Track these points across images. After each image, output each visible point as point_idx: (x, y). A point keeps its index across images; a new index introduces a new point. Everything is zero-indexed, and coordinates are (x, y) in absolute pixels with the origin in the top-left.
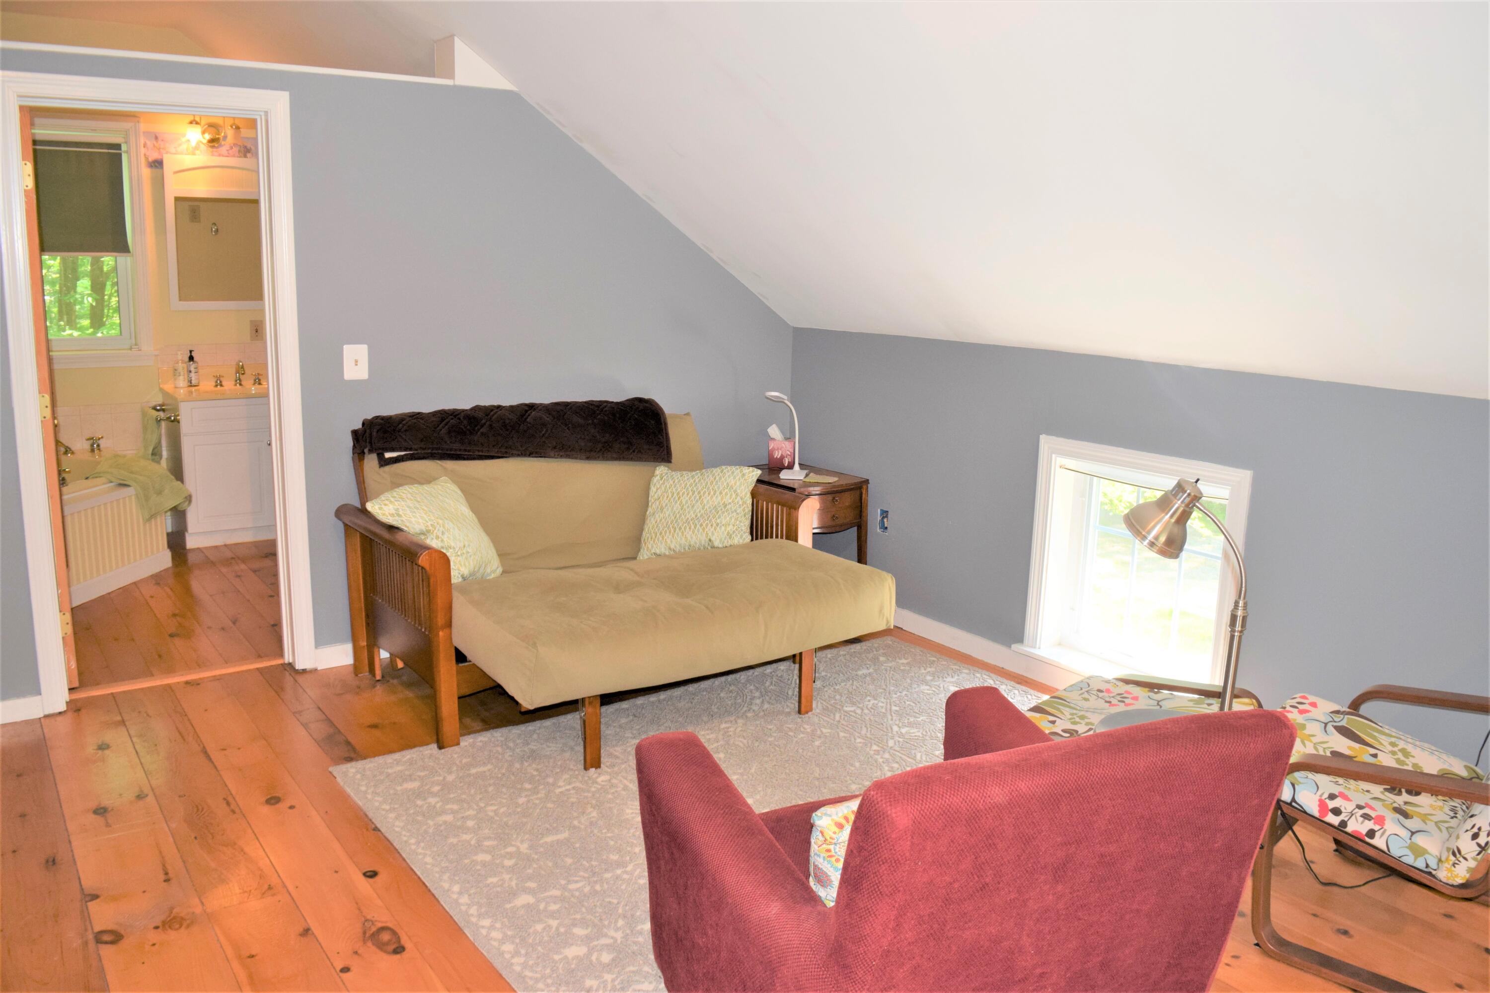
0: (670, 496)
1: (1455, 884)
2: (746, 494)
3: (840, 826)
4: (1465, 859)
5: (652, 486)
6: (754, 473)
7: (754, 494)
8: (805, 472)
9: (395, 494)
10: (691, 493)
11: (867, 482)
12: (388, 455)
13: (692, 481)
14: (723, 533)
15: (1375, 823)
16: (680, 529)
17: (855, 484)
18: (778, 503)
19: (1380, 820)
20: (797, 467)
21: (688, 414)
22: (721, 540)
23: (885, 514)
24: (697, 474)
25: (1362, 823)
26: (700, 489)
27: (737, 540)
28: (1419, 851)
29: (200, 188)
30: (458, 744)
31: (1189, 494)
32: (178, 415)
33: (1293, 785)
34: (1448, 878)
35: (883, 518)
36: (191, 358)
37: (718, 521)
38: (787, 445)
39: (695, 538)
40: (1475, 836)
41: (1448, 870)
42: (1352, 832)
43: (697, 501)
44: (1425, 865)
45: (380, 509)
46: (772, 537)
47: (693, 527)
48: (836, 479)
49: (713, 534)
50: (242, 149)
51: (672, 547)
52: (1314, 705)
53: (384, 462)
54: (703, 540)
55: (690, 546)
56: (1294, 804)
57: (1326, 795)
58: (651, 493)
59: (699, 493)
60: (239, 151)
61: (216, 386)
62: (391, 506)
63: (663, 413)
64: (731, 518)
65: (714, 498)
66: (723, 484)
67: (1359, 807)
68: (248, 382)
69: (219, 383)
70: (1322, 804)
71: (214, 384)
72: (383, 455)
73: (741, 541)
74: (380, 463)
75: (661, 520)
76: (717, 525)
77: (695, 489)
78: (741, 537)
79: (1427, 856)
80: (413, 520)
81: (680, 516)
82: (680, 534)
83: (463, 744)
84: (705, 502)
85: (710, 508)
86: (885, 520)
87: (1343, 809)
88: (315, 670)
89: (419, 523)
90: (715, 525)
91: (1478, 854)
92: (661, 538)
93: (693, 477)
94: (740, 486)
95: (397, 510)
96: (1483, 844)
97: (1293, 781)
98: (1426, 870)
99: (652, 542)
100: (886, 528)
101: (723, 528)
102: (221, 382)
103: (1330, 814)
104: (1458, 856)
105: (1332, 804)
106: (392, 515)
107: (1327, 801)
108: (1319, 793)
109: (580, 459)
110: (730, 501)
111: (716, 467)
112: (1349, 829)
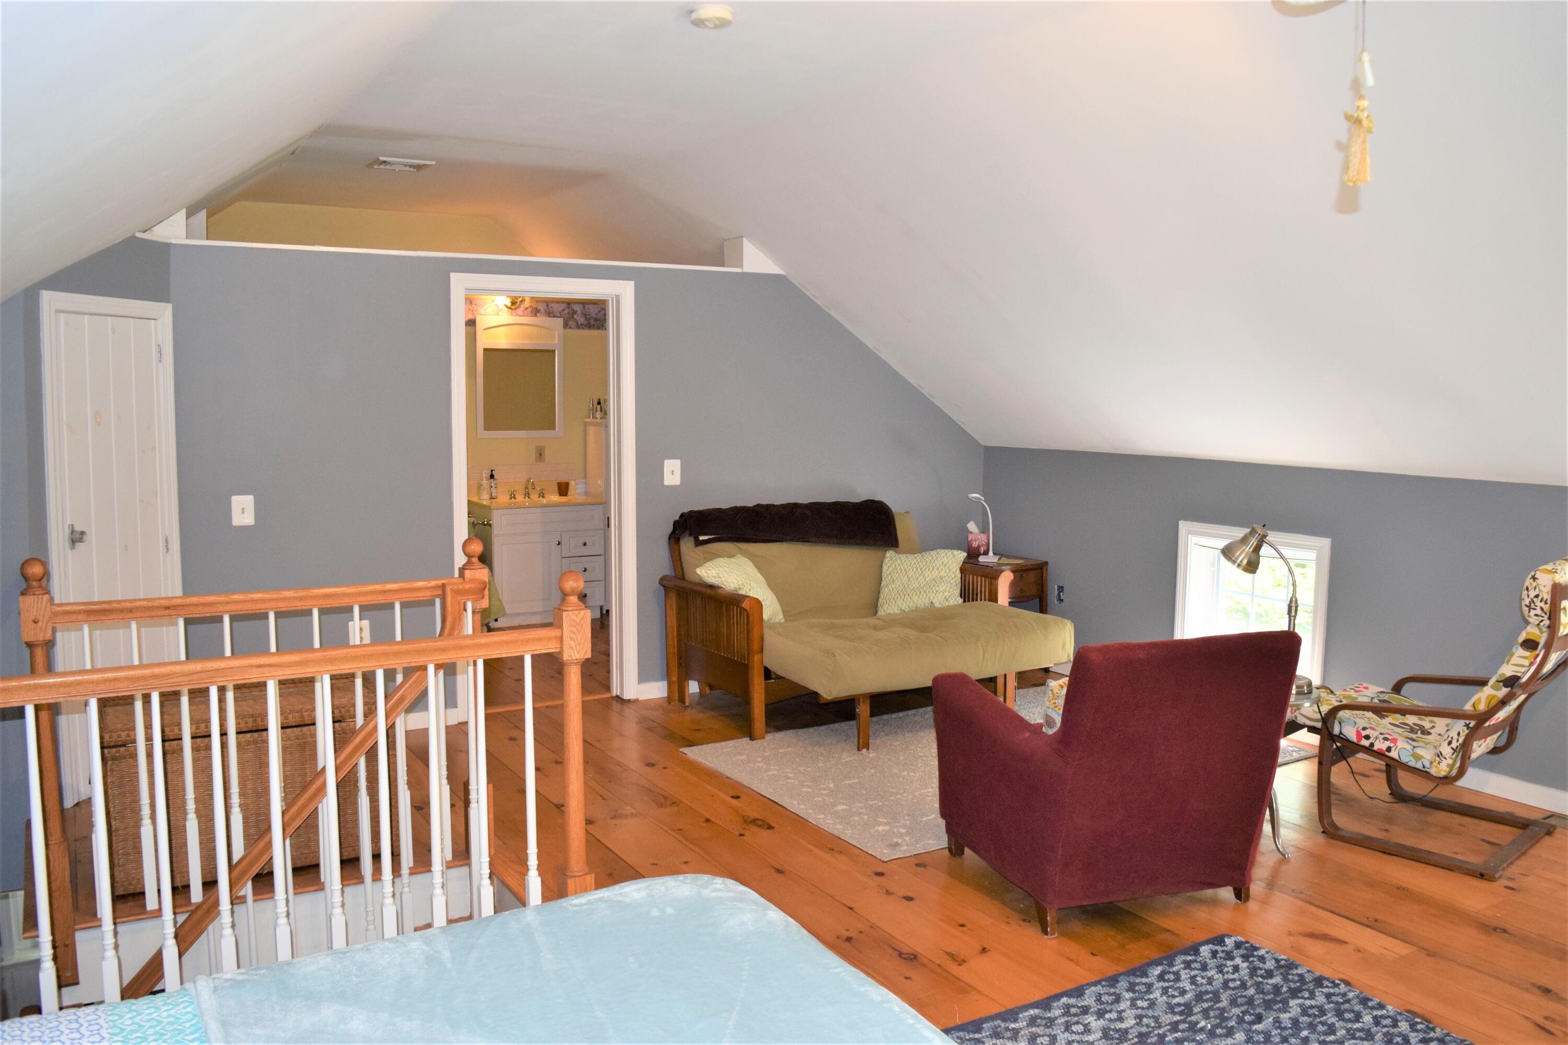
0: (899, 572)
1: (1441, 776)
2: (957, 570)
3: (1062, 687)
4: (1445, 758)
5: (884, 565)
6: (962, 555)
7: (962, 570)
8: (997, 557)
9: (715, 563)
10: (915, 570)
11: (1046, 563)
12: (701, 538)
13: (915, 560)
14: (941, 597)
15: (1391, 742)
16: (909, 595)
17: (1038, 564)
18: (982, 576)
19: (1394, 741)
20: (991, 553)
21: (907, 512)
22: (940, 603)
23: (1061, 589)
24: (919, 556)
25: (1383, 743)
26: (922, 566)
27: (952, 602)
28: (1418, 757)
29: (502, 340)
30: (764, 738)
31: (1260, 534)
32: (490, 521)
33: (1340, 723)
34: (1436, 772)
35: (1059, 593)
36: (492, 476)
37: (937, 589)
38: (983, 537)
39: (921, 601)
40: (1450, 743)
41: (1436, 767)
42: (1378, 749)
43: (920, 575)
44: (1422, 766)
45: (706, 573)
46: (977, 600)
47: (918, 593)
48: (1022, 561)
49: (934, 598)
50: (534, 310)
51: (903, 608)
52: (1366, 688)
53: (699, 543)
54: (927, 603)
55: (917, 607)
56: (1341, 736)
57: (1361, 728)
58: (884, 571)
59: (921, 569)
60: (531, 311)
61: (511, 498)
62: (714, 571)
63: (891, 510)
64: (946, 587)
65: (933, 572)
66: (939, 562)
67: (1381, 734)
68: (534, 496)
69: (513, 496)
70: (1358, 733)
71: (509, 497)
72: (698, 538)
73: (956, 603)
74: (695, 543)
75: (893, 590)
76: (937, 591)
77: (918, 566)
78: (955, 599)
79: (1423, 760)
80: (730, 580)
81: (908, 586)
82: (909, 599)
83: (766, 738)
84: (926, 575)
85: (930, 580)
86: (1061, 594)
87: (1371, 736)
88: (636, 701)
89: (733, 583)
90: (935, 591)
91: (1453, 755)
92: (894, 602)
93: (916, 558)
94: (952, 564)
95: (718, 573)
96: (1455, 748)
97: (1340, 721)
98: (1423, 769)
99: (887, 605)
100: (1062, 600)
101: (941, 594)
102: (514, 495)
103: (1363, 739)
104: (1441, 757)
105: (1364, 733)
106: (714, 577)
107: (1361, 731)
108: (1356, 727)
109: (833, 544)
110: (945, 575)
111: (932, 550)
112: (1375, 748)
